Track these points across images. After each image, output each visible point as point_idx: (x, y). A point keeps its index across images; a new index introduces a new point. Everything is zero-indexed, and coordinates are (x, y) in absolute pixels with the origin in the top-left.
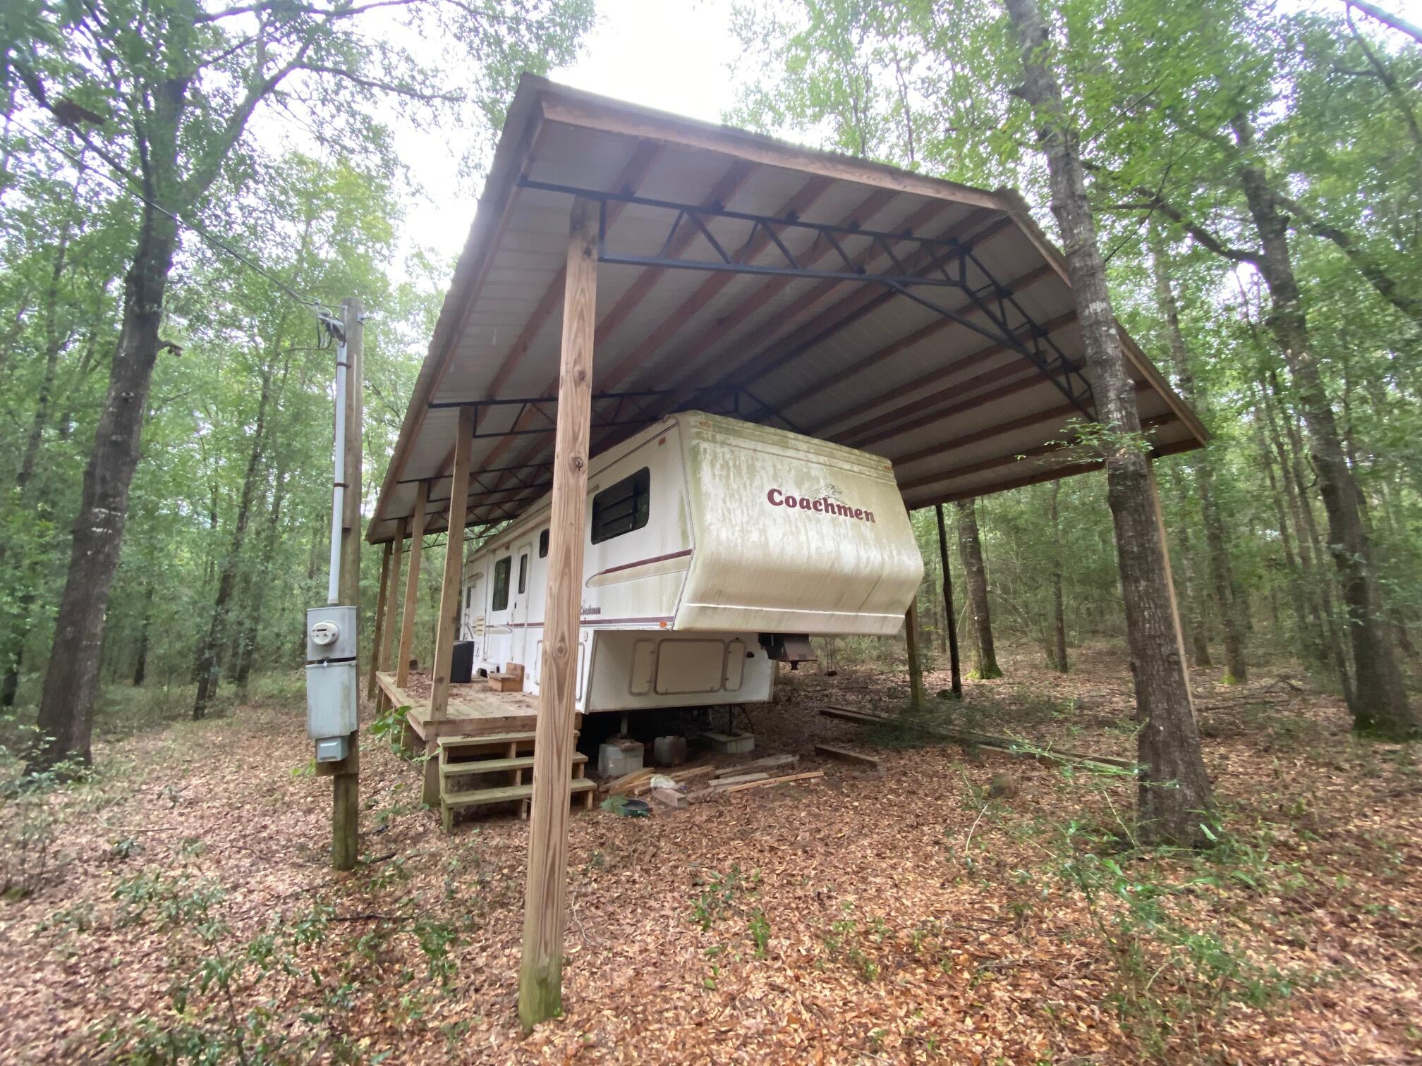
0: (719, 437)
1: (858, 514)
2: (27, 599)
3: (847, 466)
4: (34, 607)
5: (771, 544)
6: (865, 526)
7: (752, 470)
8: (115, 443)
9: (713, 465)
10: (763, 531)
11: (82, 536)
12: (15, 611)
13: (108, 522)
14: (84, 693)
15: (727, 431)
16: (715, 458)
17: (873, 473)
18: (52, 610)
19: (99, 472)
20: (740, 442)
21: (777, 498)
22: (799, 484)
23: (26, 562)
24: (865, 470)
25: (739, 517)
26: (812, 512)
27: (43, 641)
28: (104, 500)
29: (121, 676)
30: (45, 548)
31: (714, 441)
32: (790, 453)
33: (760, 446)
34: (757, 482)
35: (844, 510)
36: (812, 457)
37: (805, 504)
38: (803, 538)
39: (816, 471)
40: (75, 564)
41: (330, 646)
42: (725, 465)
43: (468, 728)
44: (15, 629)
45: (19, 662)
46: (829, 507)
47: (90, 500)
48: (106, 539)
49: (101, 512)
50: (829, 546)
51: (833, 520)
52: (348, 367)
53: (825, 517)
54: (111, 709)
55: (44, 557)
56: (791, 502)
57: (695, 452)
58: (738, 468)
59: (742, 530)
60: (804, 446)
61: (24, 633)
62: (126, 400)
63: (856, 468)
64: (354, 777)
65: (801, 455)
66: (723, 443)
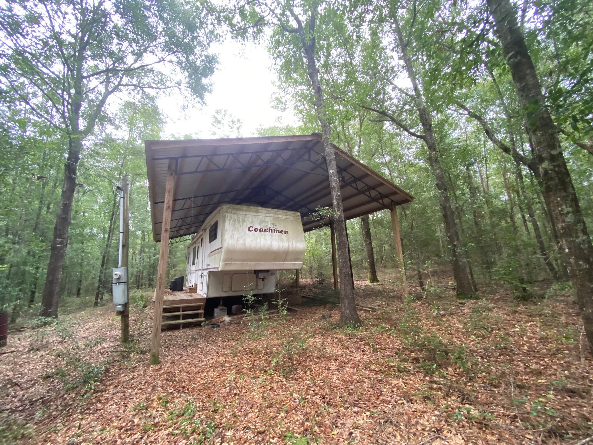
0: (233, 212)
1: (282, 232)
2: (37, 268)
3: (281, 216)
4: (40, 270)
5: (247, 244)
6: (284, 236)
7: (244, 221)
8: (63, 218)
9: (230, 220)
10: (244, 240)
11: (54, 248)
12: (34, 272)
13: (61, 243)
14: (55, 297)
15: (237, 209)
16: (231, 218)
17: (292, 218)
18: (45, 271)
19: (58, 227)
20: (241, 213)
21: (251, 229)
22: (260, 224)
23: (37, 256)
24: (288, 217)
25: (236, 236)
26: (263, 233)
27: (42, 281)
28: (60, 236)
29: (73, 294)
30: (42, 252)
31: (231, 213)
32: (259, 214)
33: (248, 213)
34: (245, 224)
35: (276, 231)
36: (267, 215)
37: (261, 230)
38: (258, 241)
39: (268, 219)
40: (52, 256)
41: (119, 279)
42: (234, 221)
43: (168, 303)
44: (34, 278)
45: (35, 288)
46: (270, 230)
47: (56, 236)
48: (61, 248)
49: (59, 240)
50: (268, 243)
51: (271, 235)
52: (124, 198)
53: (268, 234)
54: (67, 305)
55: (42, 254)
56: (256, 230)
57: (225, 217)
58: (239, 221)
59: (237, 240)
60: (265, 212)
61: (37, 279)
62: (66, 204)
63: (284, 217)
64: (127, 316)
65: (263, 215)
66: (234, 213)
